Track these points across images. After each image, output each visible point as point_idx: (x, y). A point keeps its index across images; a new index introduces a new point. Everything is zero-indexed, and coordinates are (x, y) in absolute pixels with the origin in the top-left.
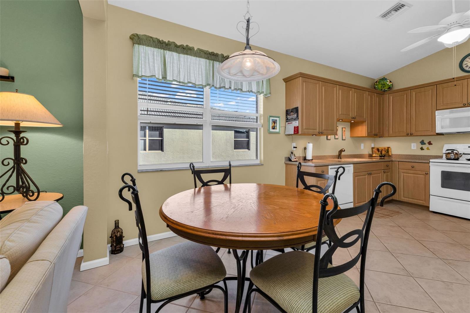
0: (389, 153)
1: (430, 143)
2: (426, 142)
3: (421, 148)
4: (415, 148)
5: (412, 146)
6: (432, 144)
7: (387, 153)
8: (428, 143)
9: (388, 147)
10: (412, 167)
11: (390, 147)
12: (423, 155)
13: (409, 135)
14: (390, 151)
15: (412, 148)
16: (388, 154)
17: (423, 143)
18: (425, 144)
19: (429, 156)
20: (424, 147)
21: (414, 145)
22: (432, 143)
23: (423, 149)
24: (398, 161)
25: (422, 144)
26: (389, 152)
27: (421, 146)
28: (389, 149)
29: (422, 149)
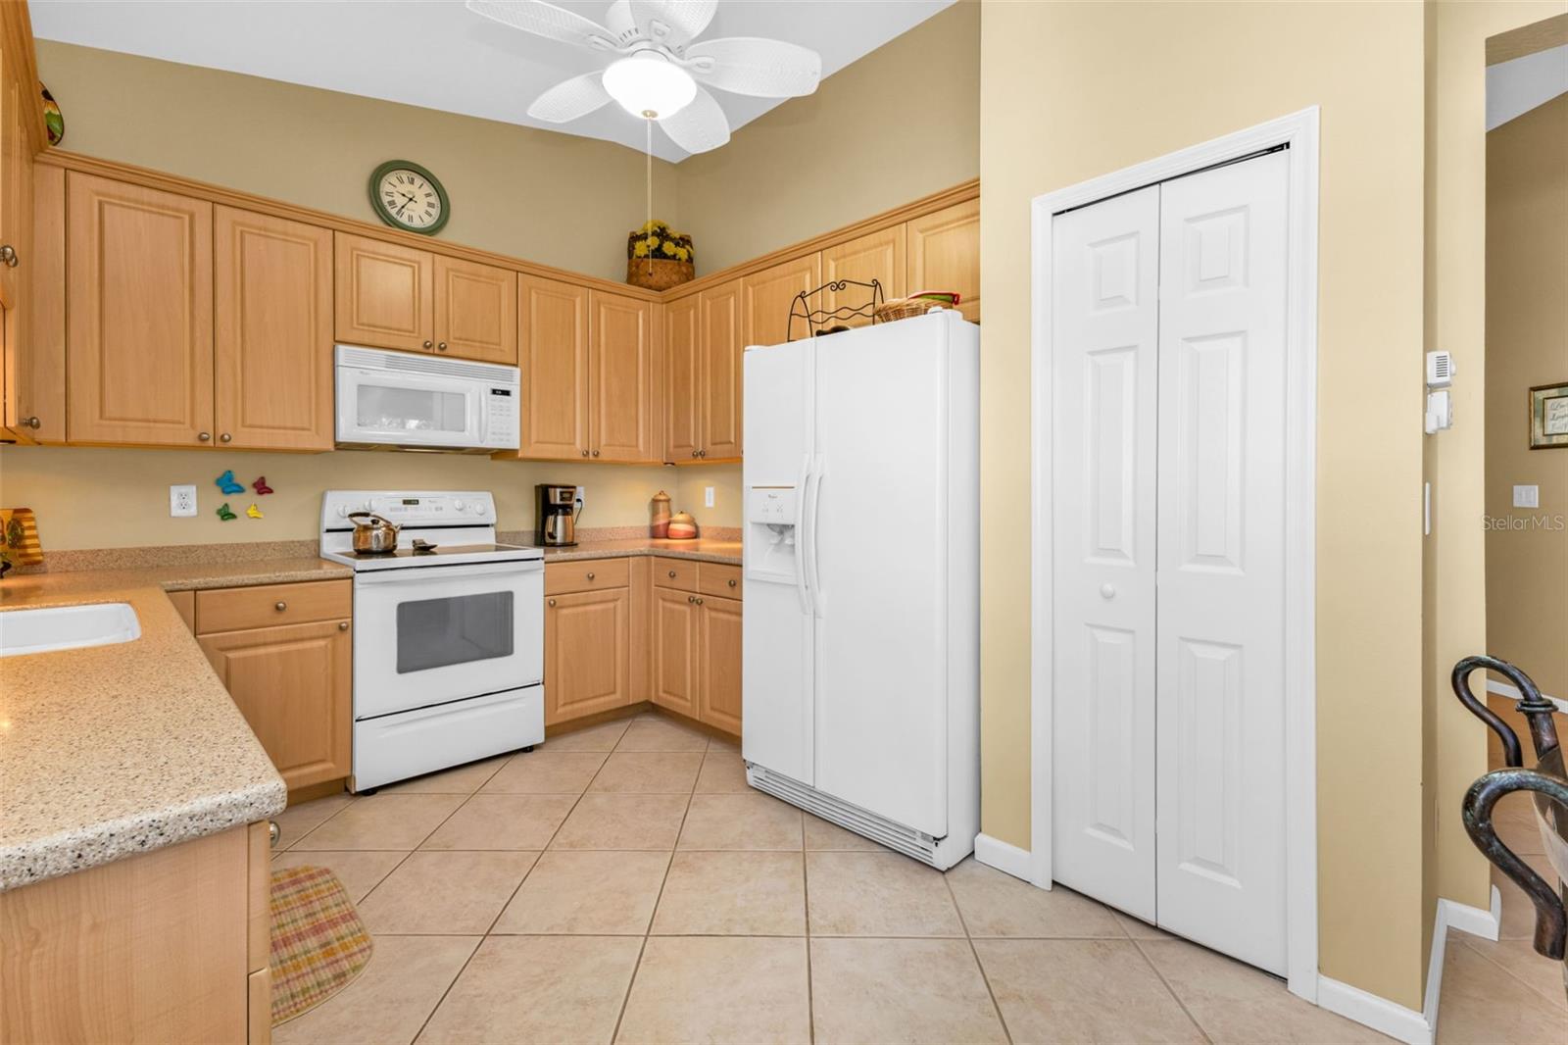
0: (25, 547)
1: (262, 488)
2: (246, 477)
3: (219, 512)
4: (193, 511)
5: (175, 500)
6: (270, 491)
7: (13, 546)
8: (255, 485)
9: (16, 511)
10: (277, 608)
11: (27, 511)
12: (232, 547)
13: (211, 443)
14: (27, 533)
15: (176, 511)
16: (18, 552)
17: (227, 484)
18: (240, 490)
19: (258, 545)
20: (235, 502)
21: (183, 496)
22: (268, 484)
23: (234, 516)
24: (196, 590)
25: (224, 492)
26: (21, 538)
27: (219, 500)
28: (26, 524)
29: (226, 514)
